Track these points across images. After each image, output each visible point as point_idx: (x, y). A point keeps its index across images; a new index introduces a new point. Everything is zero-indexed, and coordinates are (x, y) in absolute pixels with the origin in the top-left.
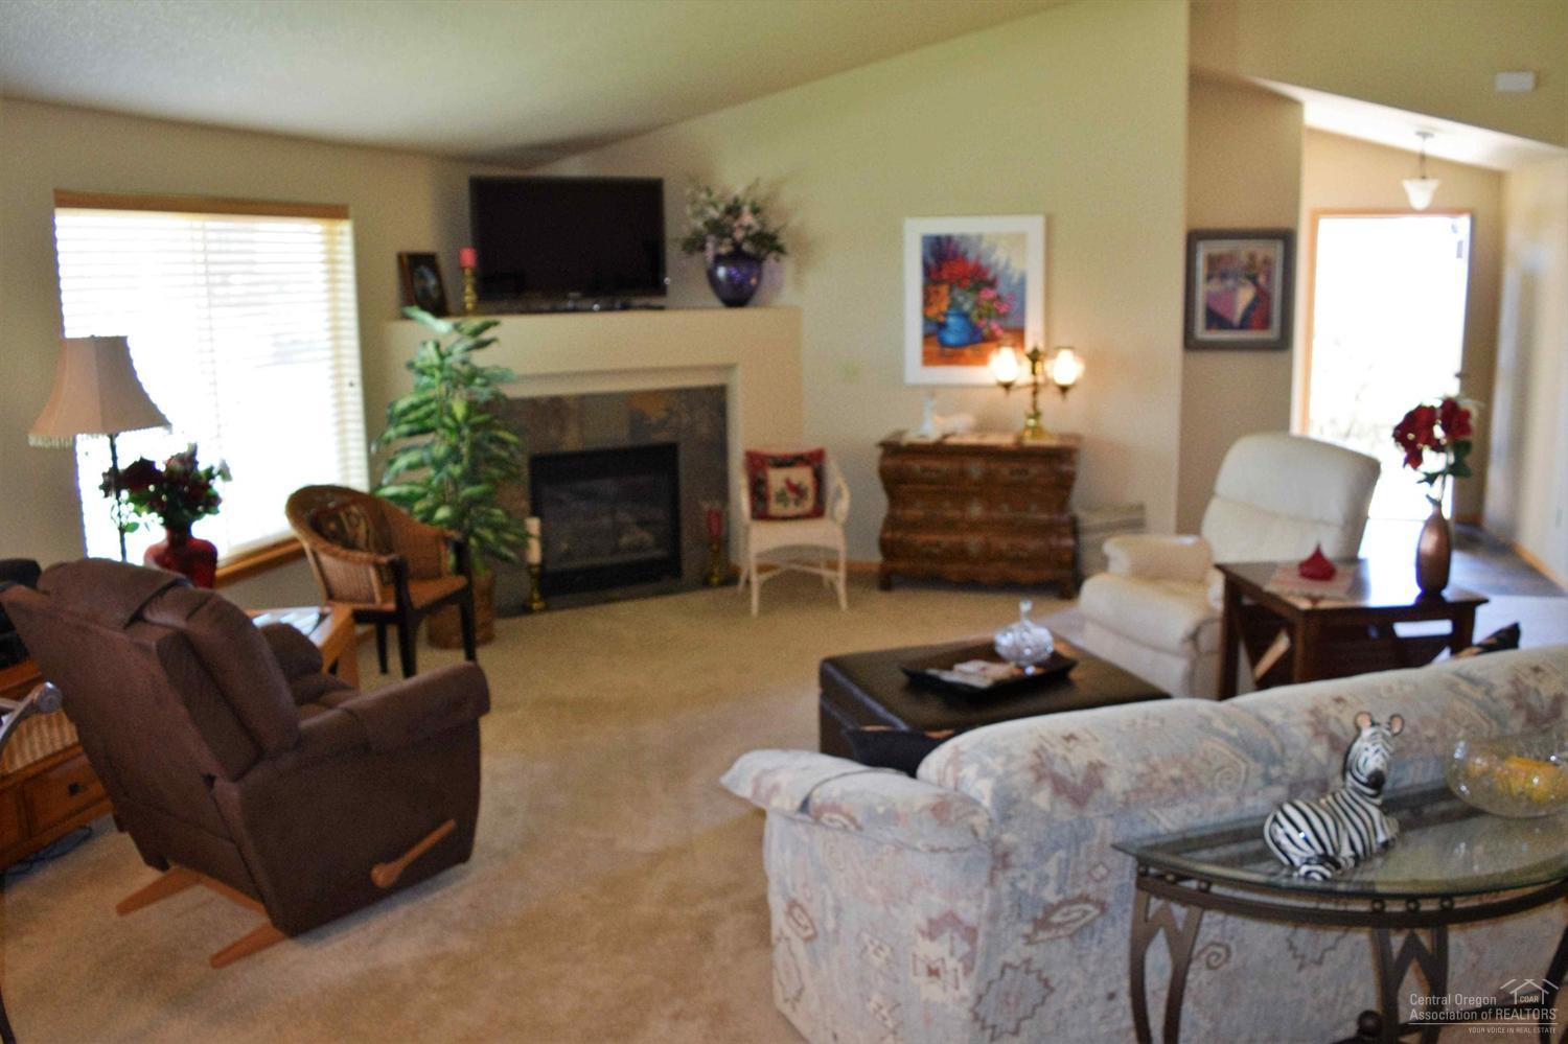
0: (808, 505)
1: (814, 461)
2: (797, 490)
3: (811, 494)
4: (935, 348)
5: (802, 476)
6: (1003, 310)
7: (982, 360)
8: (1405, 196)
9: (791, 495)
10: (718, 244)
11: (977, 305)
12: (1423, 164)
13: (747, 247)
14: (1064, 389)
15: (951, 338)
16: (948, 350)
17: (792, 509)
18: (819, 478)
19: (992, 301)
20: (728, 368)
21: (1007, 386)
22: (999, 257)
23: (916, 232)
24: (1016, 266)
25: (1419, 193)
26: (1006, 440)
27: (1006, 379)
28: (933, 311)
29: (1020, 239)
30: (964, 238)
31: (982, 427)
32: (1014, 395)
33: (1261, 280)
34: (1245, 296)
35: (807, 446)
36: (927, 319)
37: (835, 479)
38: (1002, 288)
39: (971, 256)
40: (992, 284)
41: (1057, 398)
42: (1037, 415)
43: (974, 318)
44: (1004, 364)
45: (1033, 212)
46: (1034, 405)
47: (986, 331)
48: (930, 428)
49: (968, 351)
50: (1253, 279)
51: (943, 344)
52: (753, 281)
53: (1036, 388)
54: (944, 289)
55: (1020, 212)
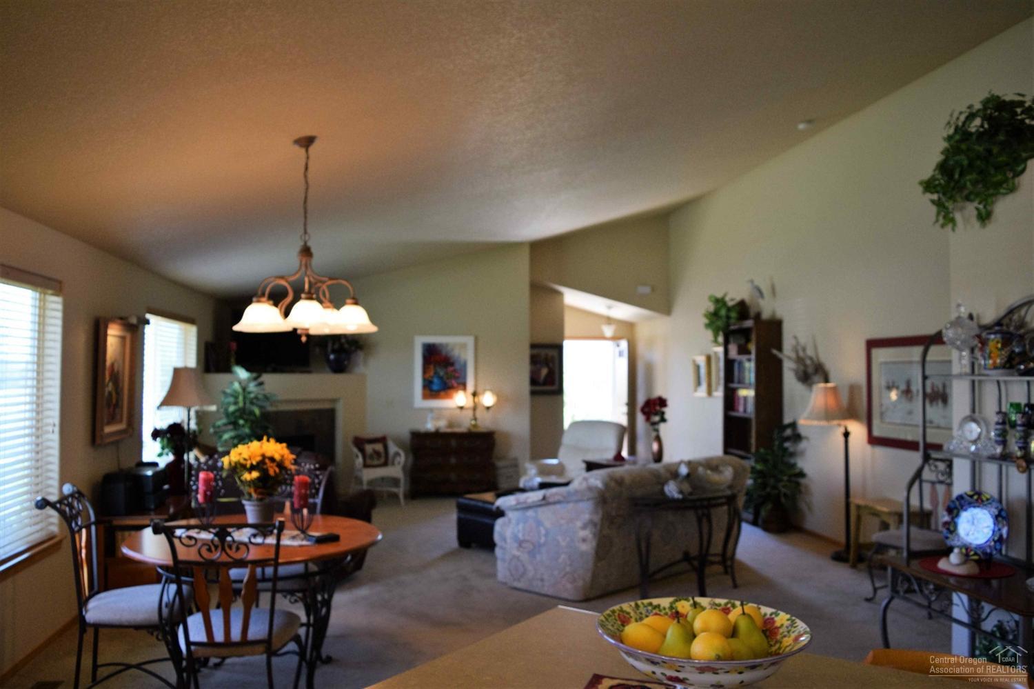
0: (382, 460)
1: (383, 440)
2: (377, 453)
3: (383, 455)
4: (428, 392)
5: (379, 447)
6: (457, 375)
7: (449, 396)
8: (602, 332)
9: (375, 456)
10: (333, 344)
11: (446, 373)
12: (609, 320)
13: (346, 346)
14: (488, 408)
15: (435, 387)
16: (434, 393)
17: (376, 462)
18: (386, 447)
19: (452, 371)
20: (334, 401)
21: (461, 408)
22: (456, 353)
23: (419, 342)
24: (463, 356)
25: (608, 331)
26: (463, 429)
27: (461, 405)
28: (427, 376)
29: (464, 346)
30: (441, 345)
31: (450, 425)
32: (464, 412)
33: (551, 365)
34: (544, 371)
35: (379, 434)
36: (425, 380)
37: (393, 449)
38: (457, 367)
39: (444, 353)
40: (452, 364)
41: (485, 412)
42: (475, 419)
43: (445, 378)
44: (460, 399)
45: (471, 334)
46: (474, 415)
47: (450, 384)
48: (430, 426)
49: (442, 393)
50: (547, 365)
51: (431, 390)
52: (346, 363)
53: (475, 409)
54: (432, 367)
55: (464, 334)
